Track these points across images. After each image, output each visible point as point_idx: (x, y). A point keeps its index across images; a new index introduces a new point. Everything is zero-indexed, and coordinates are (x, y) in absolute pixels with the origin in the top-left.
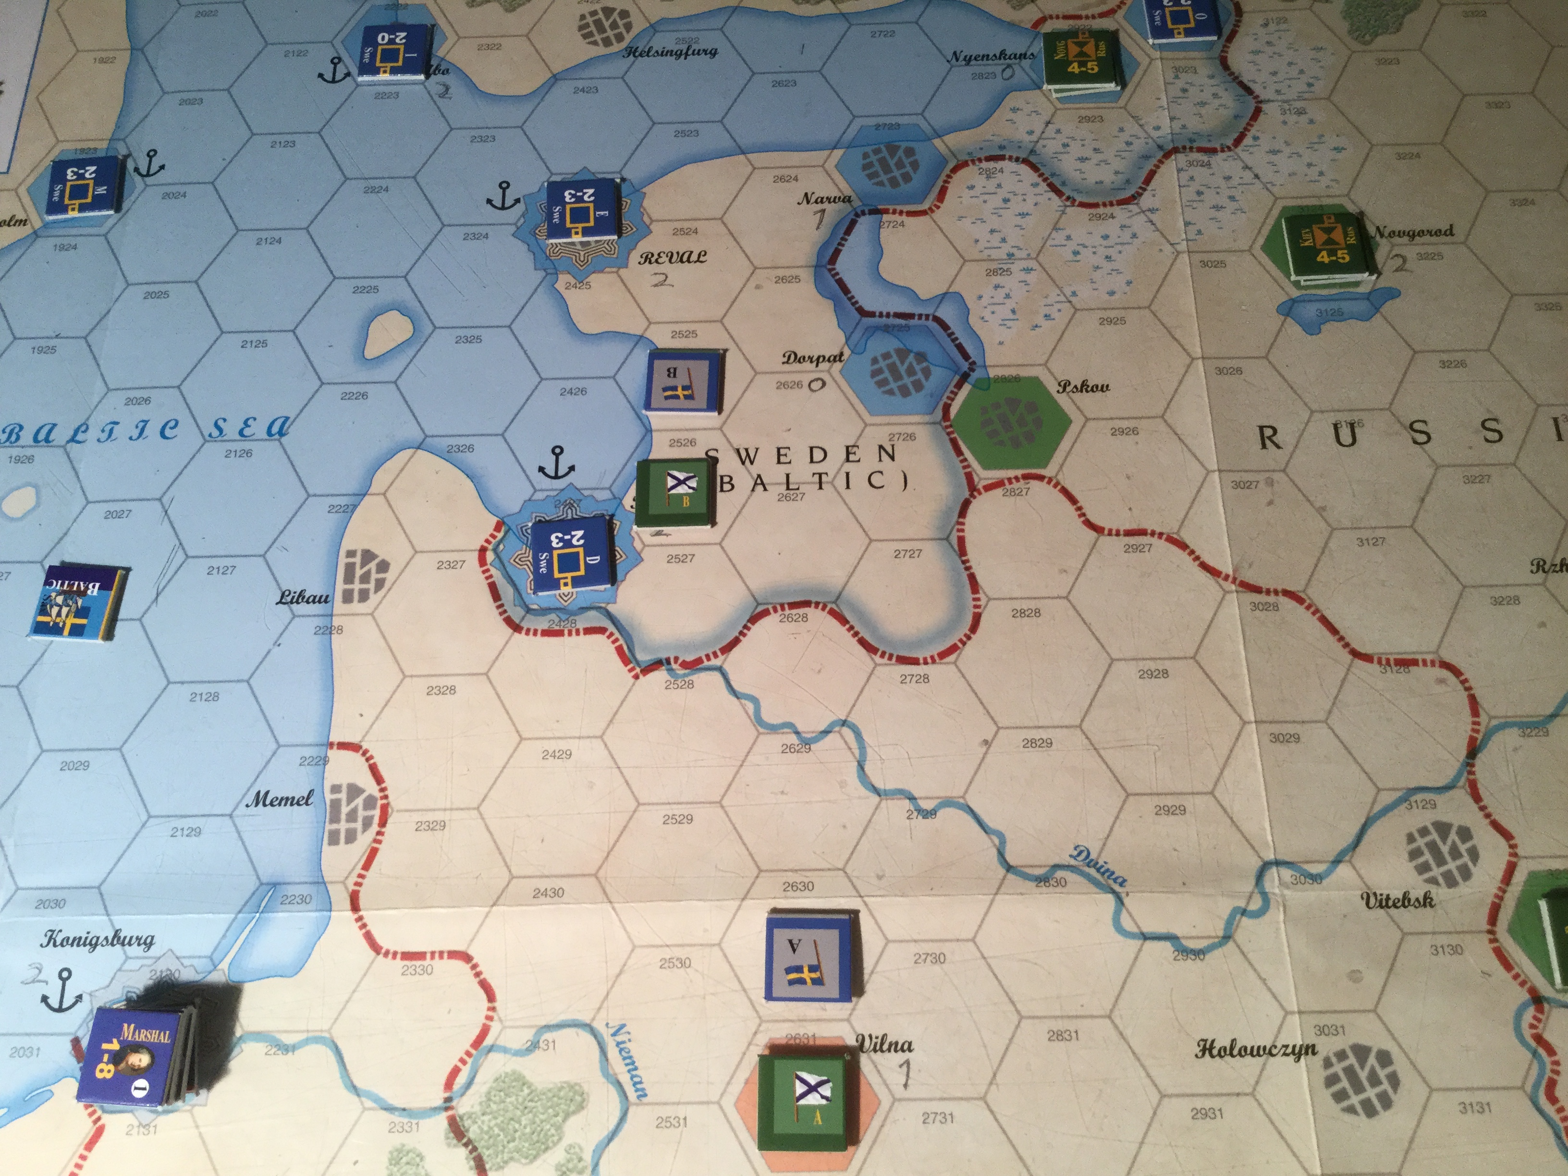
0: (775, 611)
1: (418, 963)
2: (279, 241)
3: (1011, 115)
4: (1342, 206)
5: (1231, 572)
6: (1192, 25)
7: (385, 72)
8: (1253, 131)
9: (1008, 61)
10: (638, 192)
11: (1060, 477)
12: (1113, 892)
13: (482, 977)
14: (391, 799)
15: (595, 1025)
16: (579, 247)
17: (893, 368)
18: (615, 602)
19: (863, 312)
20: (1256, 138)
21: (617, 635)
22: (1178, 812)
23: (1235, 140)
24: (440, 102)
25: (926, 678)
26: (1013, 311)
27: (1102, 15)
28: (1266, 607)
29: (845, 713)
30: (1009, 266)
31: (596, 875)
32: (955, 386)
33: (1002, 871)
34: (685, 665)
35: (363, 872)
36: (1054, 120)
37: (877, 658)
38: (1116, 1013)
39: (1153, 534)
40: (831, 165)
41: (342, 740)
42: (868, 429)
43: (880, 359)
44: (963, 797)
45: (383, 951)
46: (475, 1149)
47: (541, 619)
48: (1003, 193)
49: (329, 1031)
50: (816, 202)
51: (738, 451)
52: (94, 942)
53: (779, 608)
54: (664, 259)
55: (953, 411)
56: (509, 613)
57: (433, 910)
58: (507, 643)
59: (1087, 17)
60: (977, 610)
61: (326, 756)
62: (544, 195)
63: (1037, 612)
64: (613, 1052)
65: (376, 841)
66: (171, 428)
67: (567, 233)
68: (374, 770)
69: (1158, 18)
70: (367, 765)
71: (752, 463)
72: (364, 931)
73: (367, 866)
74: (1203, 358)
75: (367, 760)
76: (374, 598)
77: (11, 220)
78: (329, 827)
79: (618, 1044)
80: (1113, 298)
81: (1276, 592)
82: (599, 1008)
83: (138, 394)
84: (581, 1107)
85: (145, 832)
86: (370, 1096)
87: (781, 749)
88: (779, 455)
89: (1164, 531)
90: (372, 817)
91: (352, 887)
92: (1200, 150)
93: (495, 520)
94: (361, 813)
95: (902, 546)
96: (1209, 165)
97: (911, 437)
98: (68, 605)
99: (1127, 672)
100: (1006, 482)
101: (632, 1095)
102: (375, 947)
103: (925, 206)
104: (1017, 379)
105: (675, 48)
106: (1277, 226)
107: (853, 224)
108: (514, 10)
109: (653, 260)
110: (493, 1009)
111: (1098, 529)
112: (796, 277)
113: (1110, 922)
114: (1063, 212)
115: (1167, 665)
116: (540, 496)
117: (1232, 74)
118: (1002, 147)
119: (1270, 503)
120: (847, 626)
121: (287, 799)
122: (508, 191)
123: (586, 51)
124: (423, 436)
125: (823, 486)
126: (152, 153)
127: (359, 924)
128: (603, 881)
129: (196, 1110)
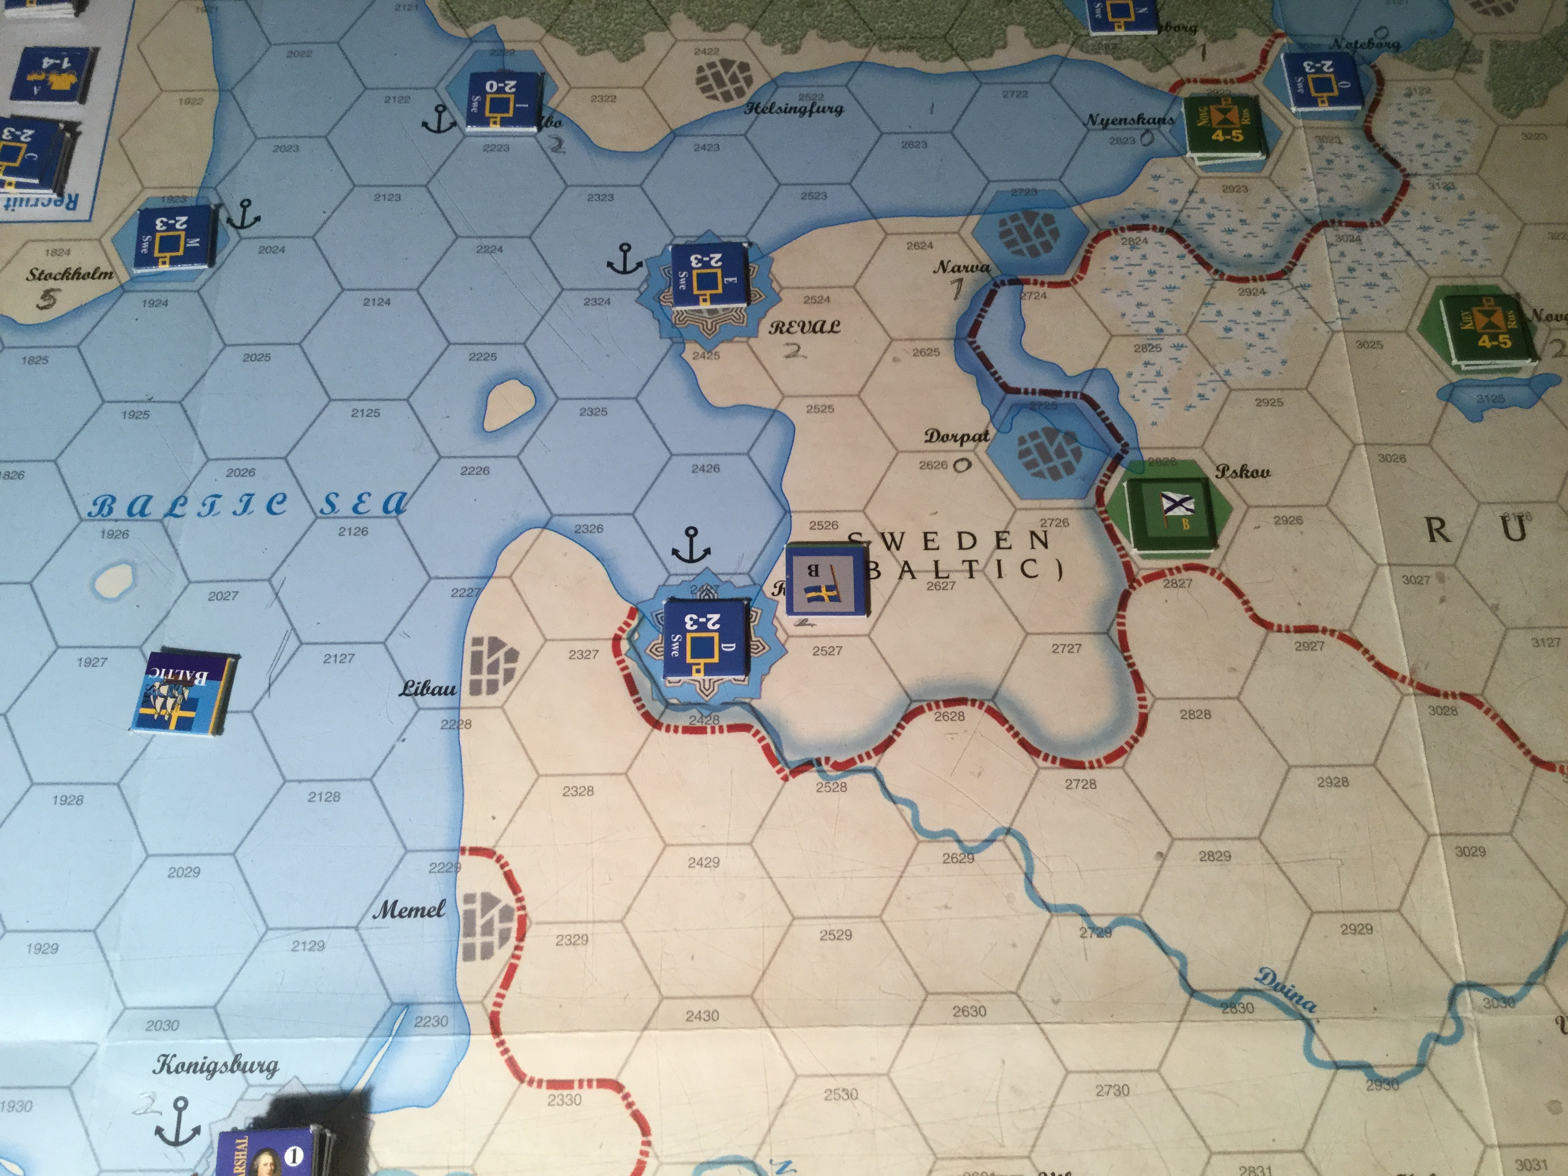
0: (930, 709)
1: (565, 1092)
2: (388, 302)
3: (1152, 183)
4: (1497, 287)
5: (1407, 674)
6: (1336, 93)
7: (495, 123)
8: (1402, 206)
9: (1147, 126)
10: (766, 256)
11: (1224, 569)
12: (1303, 1018)
13: (634, 1108)
14: (528, 909)
15: (758, 1161)
16: (706, 315)
17: (1041, 448)
18: (760, 698)
19: (1006, 388)
20: (1406, 214)
21: (763, 733)
22: (1365, 931)
23: (1384, 215)
24: (552, 155)
25: (1093, 783)
26: (1165, 390)
27: (1241, 80)
28: (1445, 711)
29: (1010, 821)
30: (1158, 342)
31: (752, 997)
32: (1108, 469)
33: (1184, 996)
34: (837, 766)
35: (502, 991)
36: (1198, 189)
37: (1040, 761)
38: (1309, 1147)
39: (1324, 631)
40: (966, 232)
41: (474, 845)
42: (1019, 513)
43: (1027, 438)
44: (1139, 915)
45: (527, 1079)
47: (680, 713)
48: (1148, 265)
49: (472, 1167)
50: (953, 271)
51: (883, 535)
52: (211, 1068)
53: (933, 704)
54: (796, 328)
55: (1108, 495)
56: (647, 708)
57: (580, 1034)
58: (647, 739)
59: (1225, 82)
60: (1143, 711)
61: (457, 863)
62: (668, 260)
63: (1207, 714)
65: (514, 956)
66: (279, 503)
67: (695, 301)
68: (509, 877)
69: (1300, 85)
70: (500, 873)
71: (898, 548)
72: (506, 1057)
73: (506, 985)
74: (1366, 444)
75: (502, 867)
76: (503, 690)
77: (95, 273)
78: (463, 941)
80: (1267, 378)
81: (1454, 695)
82: (763, 1143)
83: (242, 465)
85: (263, 947)
87: (943, 859)
88: (926, 539)
89: (1336, 628)
90: (509, 930)
91: (491, 1008)
92: (1350, 224)
93: (627, 607)
94: (497, 926)
95: (1060, 640)
96: (1359, 239)
97: (1065, 523)
98: (174, 697)
99: (1305, 779)
100: (1167, 572)
102: (519, 1075)
103: (1067, 277)
104: (1173, 462)
105: (799, 105)
106: (1433, 308)
107: (992, 295)
108: (628, 59)
109: (784, 329)
110: (648, 1143)
111: (1267, 625)
112: (936, 350)
113: (1301, 1051)
114: (1212, 286)
115: (1348, 772)
116: (674, 581)
117: (1377, 145)
118: (1145, 217)
119: (1442, 600)
120: (1007, 726)
121: (417, 909)
122: (629, 254)
123: (703, 106)
124: (549, 515)
125: (974, 574)
126: (246, 203)
127: (502, 1048)
128: (759, 1003)
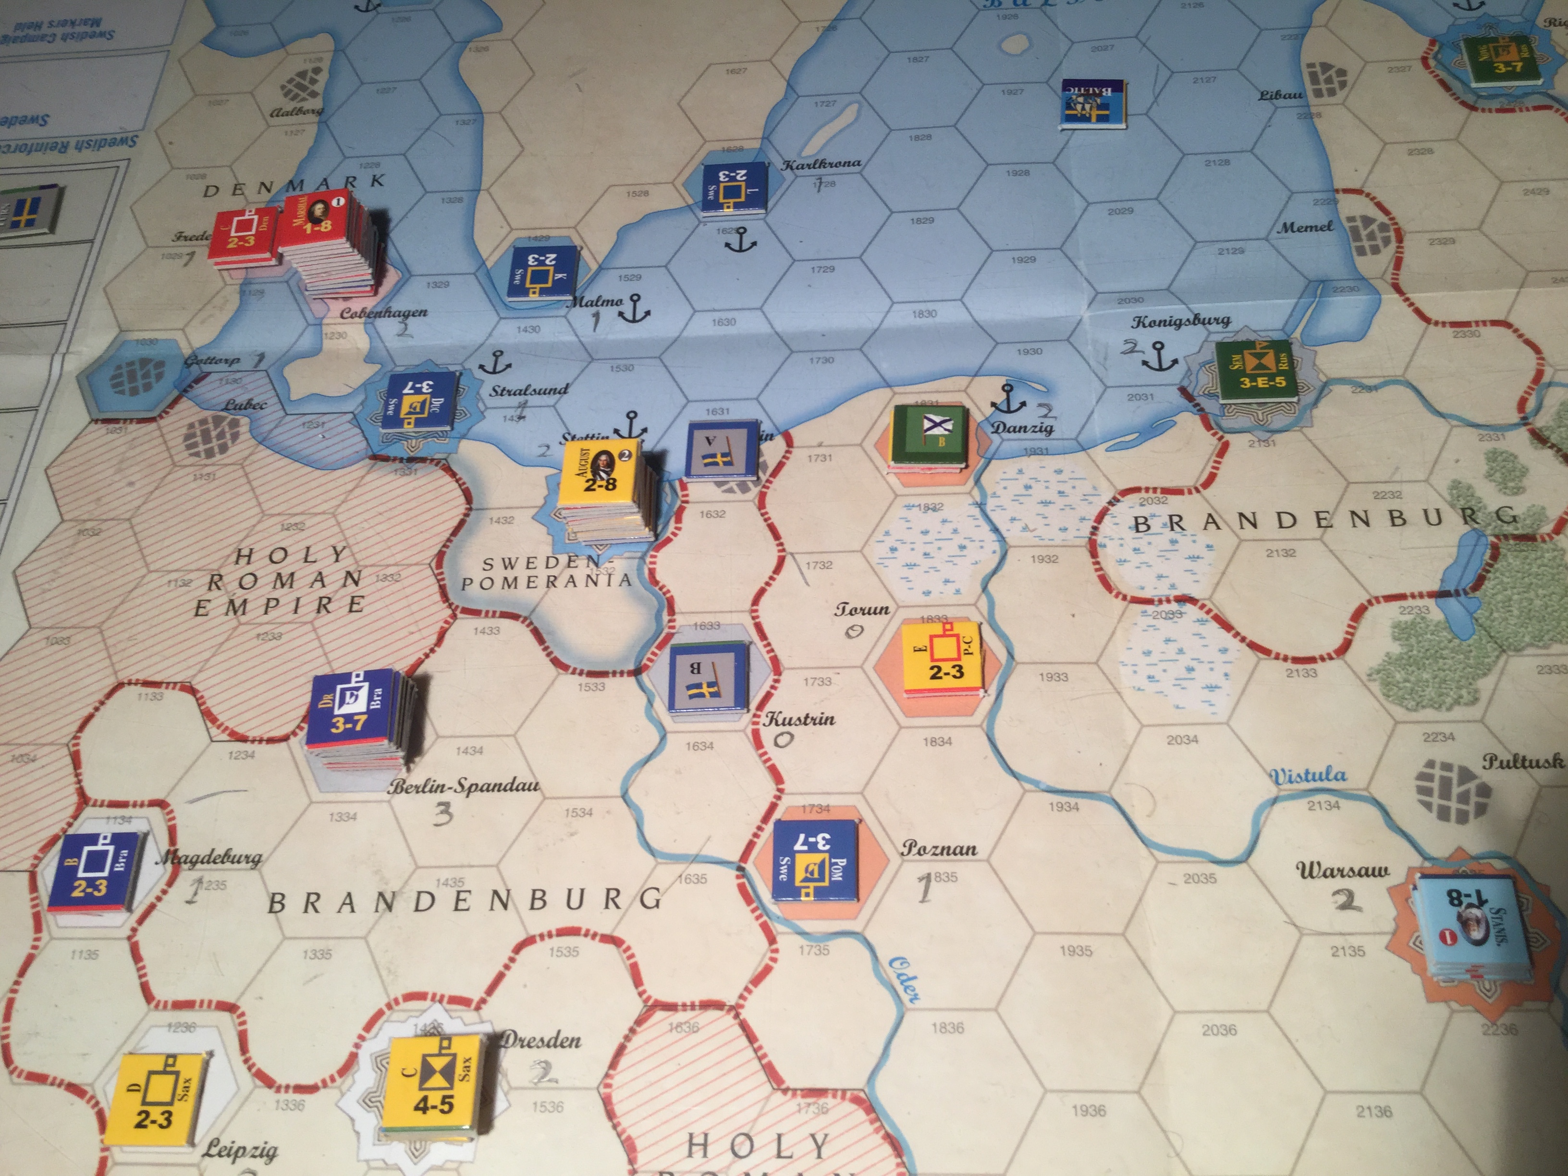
1: (1466, 329)
13: (1525, 337)
14: (1401, 225)
18: (1554, 89)
35: (1396, 272)
41: (1345, 187)
45: (1433, 322)
46: (1559, 450)
49: (1403, 375)
52: (1178, 323)
56: (1463, 99)
58: (1467, 119)
61: (1335, 199)
65: (1398, 252)
68: (1380, 206)
70: (1371, 203)
72: (1413, 308)
73: (1397, 268)
75: (1372, 200)
76: (1341, 95)
78: (1353, 245)
85: (1195, 252)
86: (1454, 417)
90: (1389, 237)
91: (1391, 281)
93: (1428, 38)
94: (1379, 235)
98: (1089, 103)
102: (1427, 320)
110: (1543, 359)
116: (1461, 22)
121: (1311, 227)
127: (1408, 303)
129: (1305, 430)
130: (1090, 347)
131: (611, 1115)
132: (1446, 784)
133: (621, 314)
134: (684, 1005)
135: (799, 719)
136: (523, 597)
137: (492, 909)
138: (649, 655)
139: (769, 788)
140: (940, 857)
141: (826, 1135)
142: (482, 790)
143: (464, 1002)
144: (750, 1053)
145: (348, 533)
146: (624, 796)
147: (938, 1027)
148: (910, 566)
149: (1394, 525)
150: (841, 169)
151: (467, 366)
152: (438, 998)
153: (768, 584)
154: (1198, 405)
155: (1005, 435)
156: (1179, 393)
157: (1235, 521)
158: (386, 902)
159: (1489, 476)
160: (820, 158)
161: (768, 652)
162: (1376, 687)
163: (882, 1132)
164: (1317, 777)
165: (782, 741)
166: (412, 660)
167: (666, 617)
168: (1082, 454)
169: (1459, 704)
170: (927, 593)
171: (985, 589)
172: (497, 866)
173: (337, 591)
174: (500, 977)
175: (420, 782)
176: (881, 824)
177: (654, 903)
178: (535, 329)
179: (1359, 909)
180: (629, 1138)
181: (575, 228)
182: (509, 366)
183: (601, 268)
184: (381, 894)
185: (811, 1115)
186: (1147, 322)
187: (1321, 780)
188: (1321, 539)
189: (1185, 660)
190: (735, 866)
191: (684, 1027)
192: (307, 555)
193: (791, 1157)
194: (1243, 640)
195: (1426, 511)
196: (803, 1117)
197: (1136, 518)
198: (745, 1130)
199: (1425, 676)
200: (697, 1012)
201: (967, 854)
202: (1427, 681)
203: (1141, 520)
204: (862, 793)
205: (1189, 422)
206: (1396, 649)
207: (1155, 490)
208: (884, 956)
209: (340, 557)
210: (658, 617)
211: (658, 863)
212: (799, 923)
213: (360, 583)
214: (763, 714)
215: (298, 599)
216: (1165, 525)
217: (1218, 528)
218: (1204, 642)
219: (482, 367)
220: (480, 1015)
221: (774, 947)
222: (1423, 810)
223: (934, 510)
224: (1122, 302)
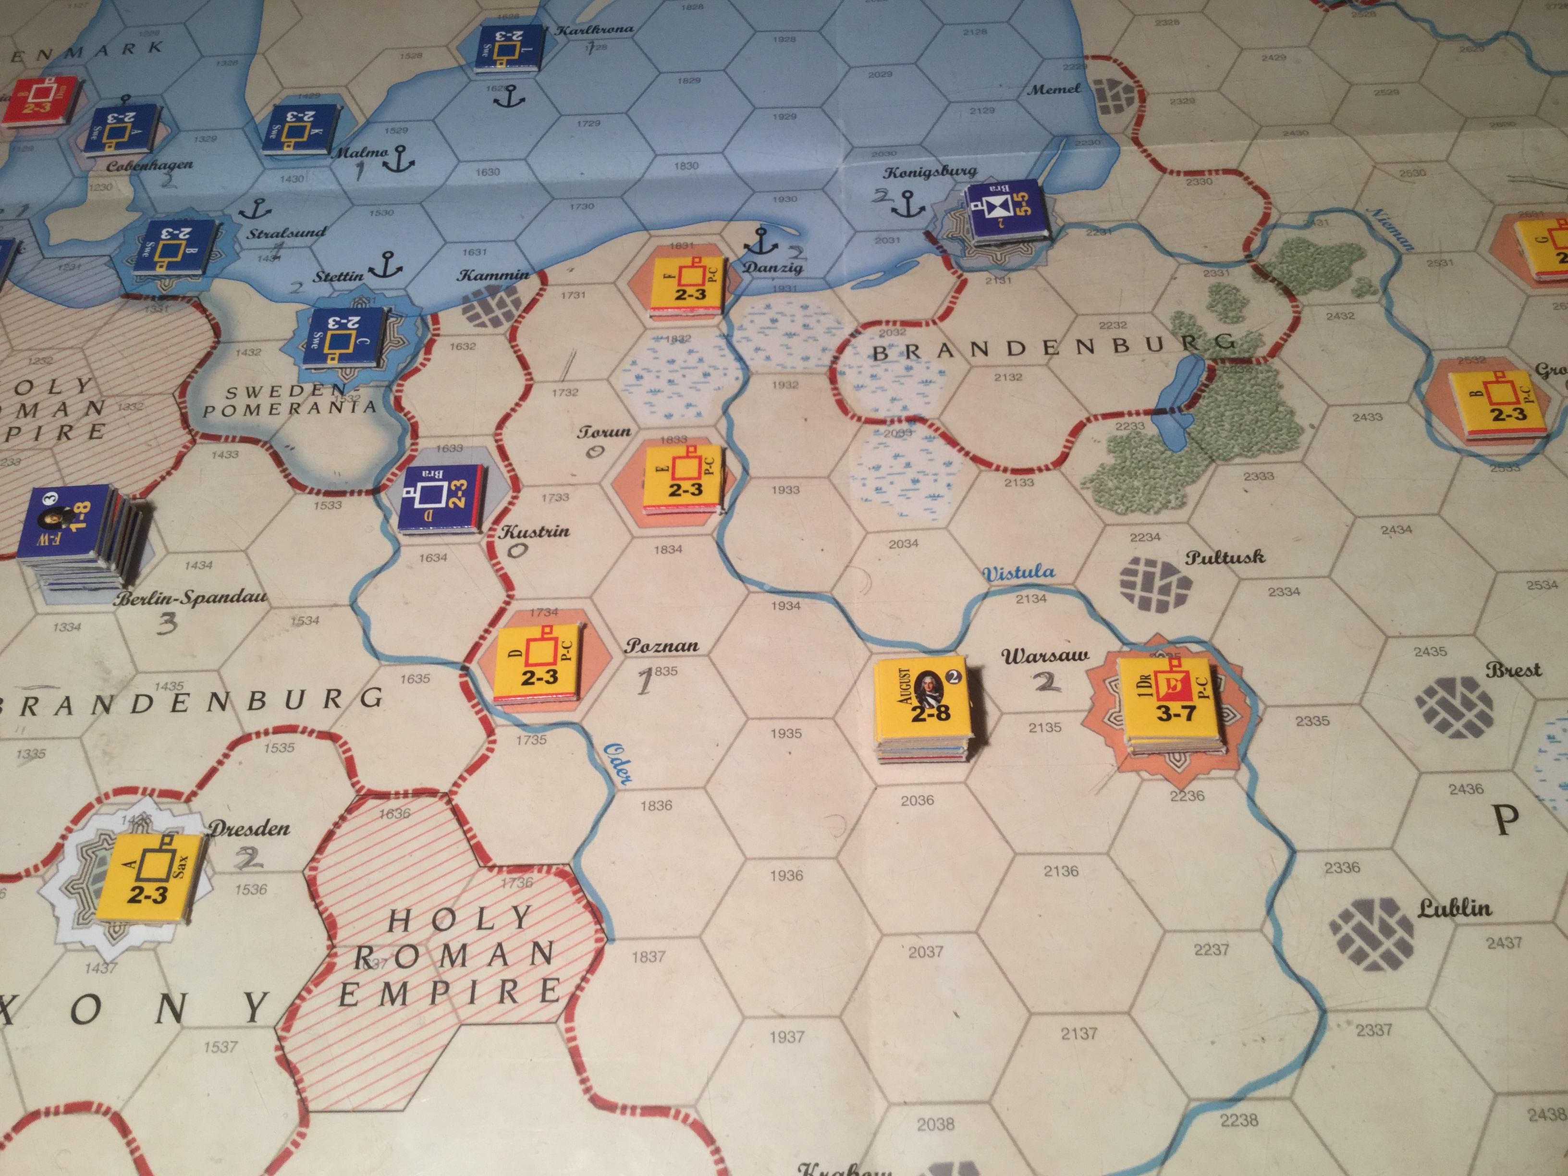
1: (1199, 178)
13: (1254, 184)
14: (1145, 87)
15: (1357, 209)
29: (1507, 27)
31: (1330, 123)
35: (1137, 127)
41: (1093, 54)
45: (1168, 171)
46: (1280, 283)
49: (1136, 220)
52: (927, 174)
61: (1084, 64)
64: (1378, 226)
65: (1140, 111)
68: (1126, 70)
70: (1118, 68)
72: (1149, 158)
73: (1138, 124)
75: (1119, 65)
78: (1099, 104)
79: (1380, 220)
82: (1358, 201)
84: (1362, 256)
85: (949, 111)
86: (1181, 255)
87: (1460, 50)
91: (1131, 135)
94: (1123, 96)
101: (1402, 249)
102: (1162, 169)
110: (1270, 203)
121: (1060, 90)
127: (1144, 154)
128: (1338, 126)
129: (1041, 269)
130: (843, 196)
131: (314, 895)
132: (1148, 579)
133: (385, 164)
134: (397, 794)
135: (534, 532)
136: (265, 422)
137: (209, 710)
138: (389, 476)
139: (499, 594)
140: (662, 653)
141: (528, 907)
142: (208, 601)
143: (175, 795)
144: (460, 835)
145: (94, 366)
146: (353, 605)
147: (647, 805)
148: (654, 392)
149: (1116, 351)
150: (613, 34)
151: (227, 212)
152: (148, 792)
153: (513, 410)
154: (941, 247)
155: (756, 274)
156: (923, 237)
157: (967, 349)
158: (104, 705)
159: (1211, 307)
160: (594, 24)
161: (509, 472)
162: (1088, 494)
163: (585, 902)
164: (1027, 574)
165: (515, 552)
166: (148, 482)
167: (408, 441)
168: (829, 291)
169: (1167, 507)
170: (669, 416)
171: (725, 411)
172: (218, 671)
173: (78, 420)
174: (213, 771)
175: (147, 594)
176: (607, 625)
177: (375, 702)
178: (297, 179)
179: (1058, 689)
180: (331, 915)
181: (346, 87)
182: (269, 211)
183: (368, 122)
184: (99, 698)
185: (515, 888)
186: (898, 173)
187: (1030, 576)
188: (1047, 365)
189: (911, 473)
190: (459, 666)
191: (396, 814)
192: (52, 387)
193: (492, 928)
194: (967, 454)
195: (1148, 339)
196: (507, 890)
197: (875, 349)
198: (448, 905)
199: (1136, 483)
200: (410, 799)
201: (689, 650)
202: (1138, 488)
203: (879, 350)
204: (591, 598)
205: (933, 262)
206: (1110, 460)
207: (895, 323)
208: (599, 743)
209: (86, 388)
210: (401, 441)
211: (381, 666)
212: (517, 715)
213: (103, 413)
214: (499, 528)
215: (40, 428)
216: (901, 354)
217: (951, 355)
218: (930, 456)
219: (242, 213)
220: (190, 809)
221: (492, 738)
222: (1126, 601)
223: (682, 341)
224: (875, 155)
